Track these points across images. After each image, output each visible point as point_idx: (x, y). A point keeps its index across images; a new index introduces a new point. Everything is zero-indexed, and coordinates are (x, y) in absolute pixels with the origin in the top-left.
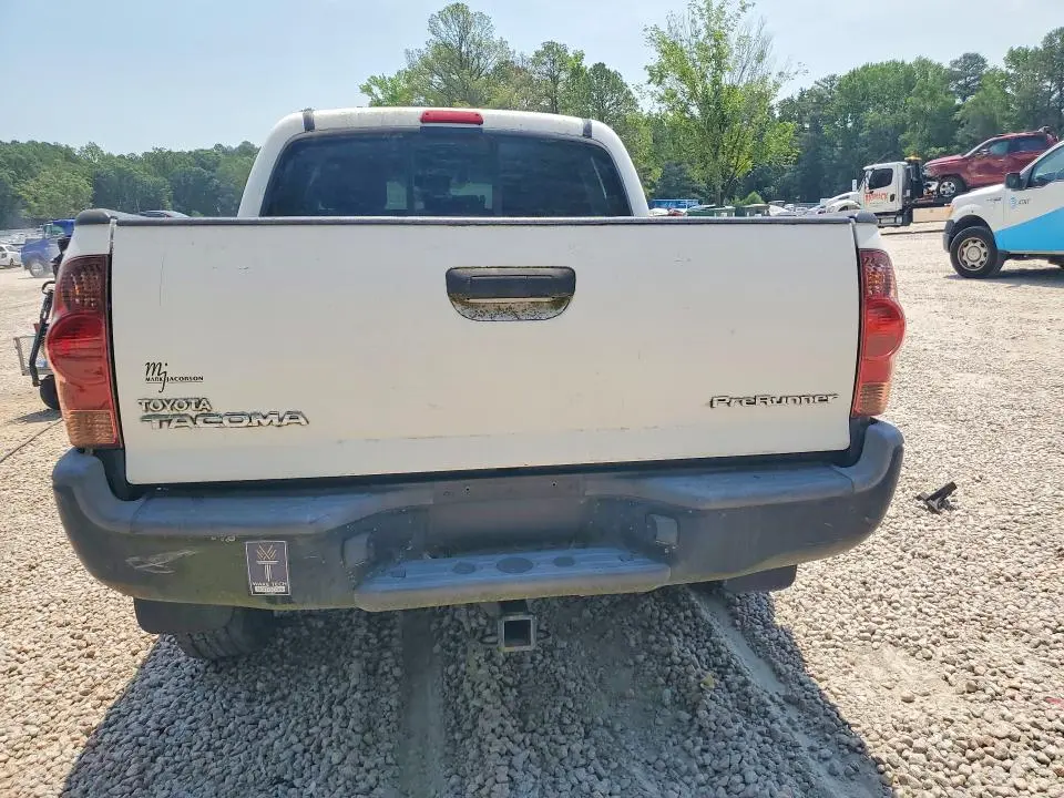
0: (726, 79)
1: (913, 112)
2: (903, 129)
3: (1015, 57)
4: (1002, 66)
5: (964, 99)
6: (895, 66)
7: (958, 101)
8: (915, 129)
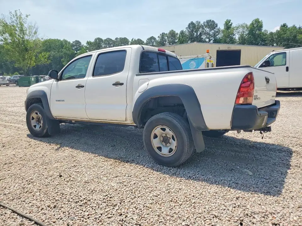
0: (26, 37)
1: (64, 53)
2: (62, 58)
3: (88, 43)
4: (85, 45)
5: (77, 52)
6: (58, 41)
7: (75, 52)
8: (65, 58)
